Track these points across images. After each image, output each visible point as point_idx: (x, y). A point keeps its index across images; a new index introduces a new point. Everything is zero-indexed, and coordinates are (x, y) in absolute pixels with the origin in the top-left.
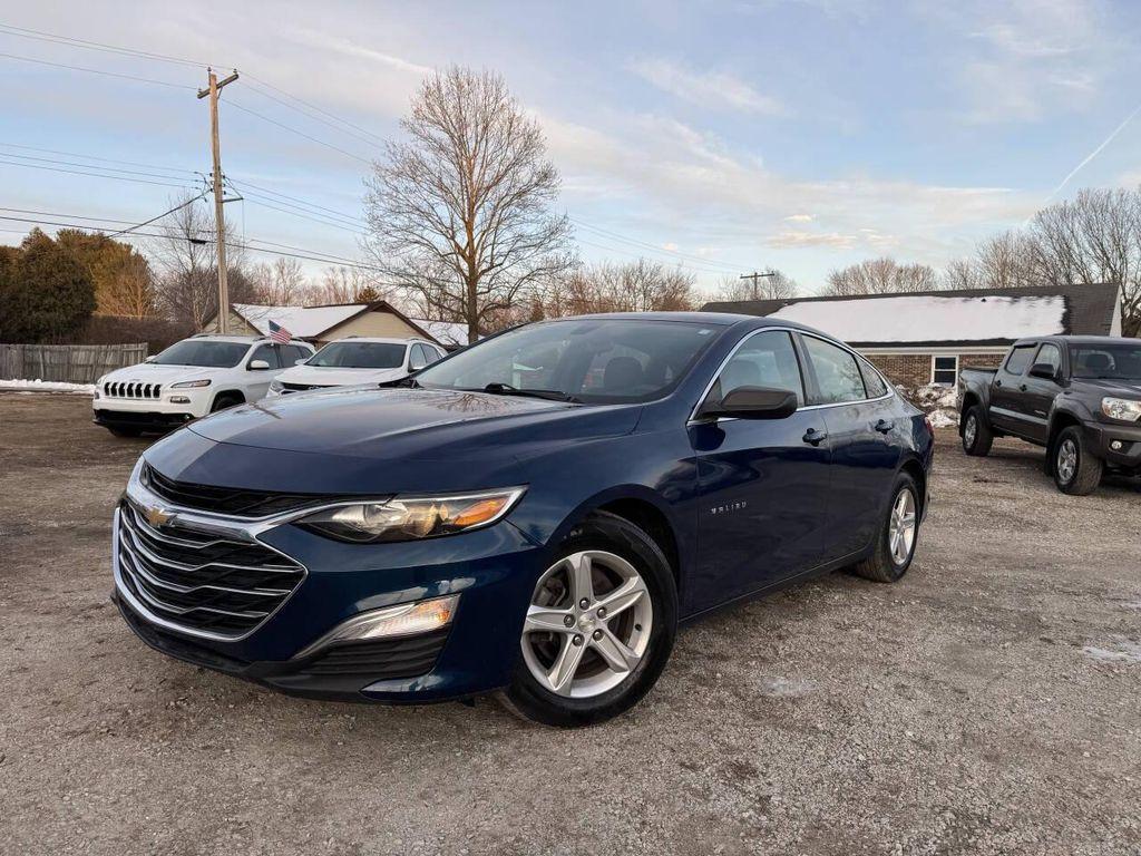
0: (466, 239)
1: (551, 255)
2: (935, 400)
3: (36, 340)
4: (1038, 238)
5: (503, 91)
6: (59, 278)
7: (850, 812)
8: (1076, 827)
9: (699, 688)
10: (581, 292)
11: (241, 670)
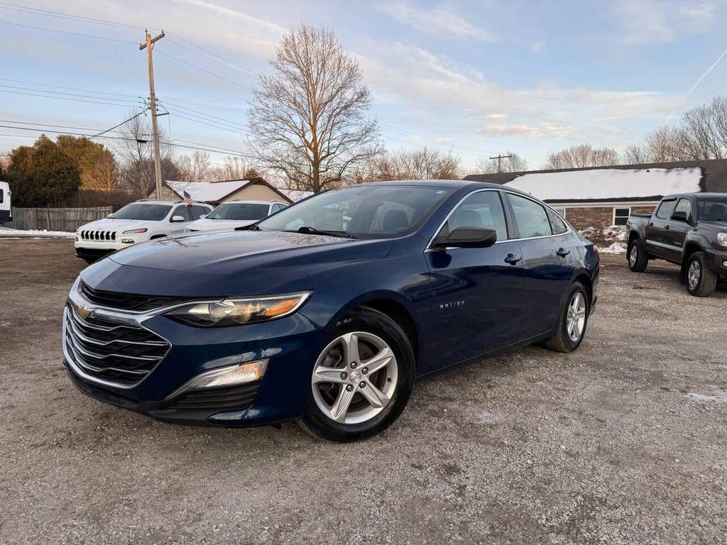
0: (312, 137)
1: (366, 146)
2: (614, 236)
3: (44, 205)
4: (685, 130)
5: (335, 41)
6: (57, 166)
7: (516, 495)
8: (662, 506)
9: (432, 418)
10: (386, 170)
11: (134, 406)
